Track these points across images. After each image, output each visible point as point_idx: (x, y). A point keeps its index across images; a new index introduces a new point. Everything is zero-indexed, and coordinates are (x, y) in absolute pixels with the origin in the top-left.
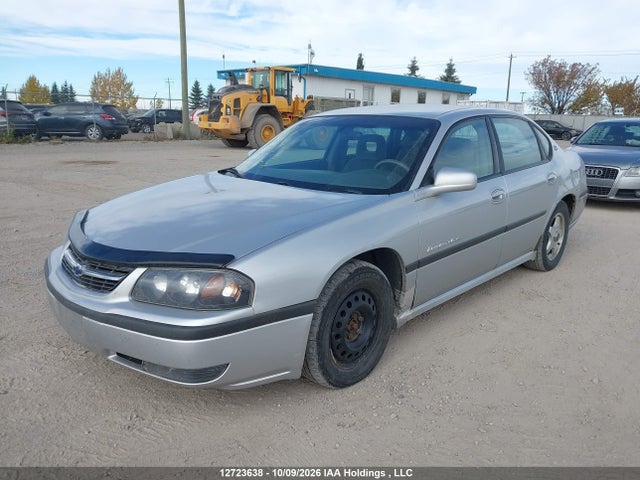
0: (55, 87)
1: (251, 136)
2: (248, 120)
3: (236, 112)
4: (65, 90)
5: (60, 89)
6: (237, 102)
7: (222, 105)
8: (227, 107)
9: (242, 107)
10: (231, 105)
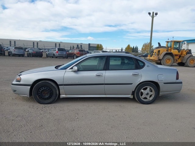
0: (134, 47)
1: (162, 61)
2: (161, 57)
3: (158, 54)
4: (136, 48)
5: (135, 48)
6: (159, 51)
7: (154, 52)
8: (155, 53)
9: (161, 53)
10: (157, 52)
